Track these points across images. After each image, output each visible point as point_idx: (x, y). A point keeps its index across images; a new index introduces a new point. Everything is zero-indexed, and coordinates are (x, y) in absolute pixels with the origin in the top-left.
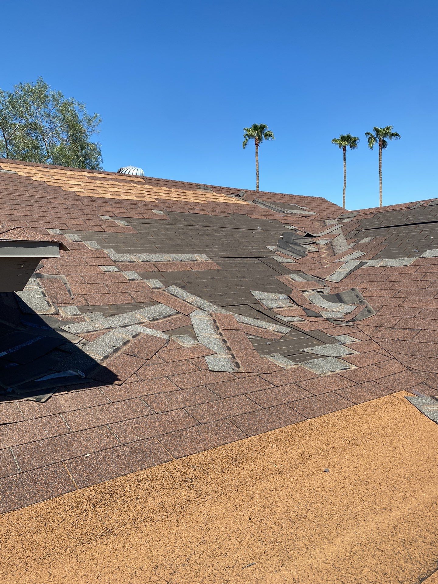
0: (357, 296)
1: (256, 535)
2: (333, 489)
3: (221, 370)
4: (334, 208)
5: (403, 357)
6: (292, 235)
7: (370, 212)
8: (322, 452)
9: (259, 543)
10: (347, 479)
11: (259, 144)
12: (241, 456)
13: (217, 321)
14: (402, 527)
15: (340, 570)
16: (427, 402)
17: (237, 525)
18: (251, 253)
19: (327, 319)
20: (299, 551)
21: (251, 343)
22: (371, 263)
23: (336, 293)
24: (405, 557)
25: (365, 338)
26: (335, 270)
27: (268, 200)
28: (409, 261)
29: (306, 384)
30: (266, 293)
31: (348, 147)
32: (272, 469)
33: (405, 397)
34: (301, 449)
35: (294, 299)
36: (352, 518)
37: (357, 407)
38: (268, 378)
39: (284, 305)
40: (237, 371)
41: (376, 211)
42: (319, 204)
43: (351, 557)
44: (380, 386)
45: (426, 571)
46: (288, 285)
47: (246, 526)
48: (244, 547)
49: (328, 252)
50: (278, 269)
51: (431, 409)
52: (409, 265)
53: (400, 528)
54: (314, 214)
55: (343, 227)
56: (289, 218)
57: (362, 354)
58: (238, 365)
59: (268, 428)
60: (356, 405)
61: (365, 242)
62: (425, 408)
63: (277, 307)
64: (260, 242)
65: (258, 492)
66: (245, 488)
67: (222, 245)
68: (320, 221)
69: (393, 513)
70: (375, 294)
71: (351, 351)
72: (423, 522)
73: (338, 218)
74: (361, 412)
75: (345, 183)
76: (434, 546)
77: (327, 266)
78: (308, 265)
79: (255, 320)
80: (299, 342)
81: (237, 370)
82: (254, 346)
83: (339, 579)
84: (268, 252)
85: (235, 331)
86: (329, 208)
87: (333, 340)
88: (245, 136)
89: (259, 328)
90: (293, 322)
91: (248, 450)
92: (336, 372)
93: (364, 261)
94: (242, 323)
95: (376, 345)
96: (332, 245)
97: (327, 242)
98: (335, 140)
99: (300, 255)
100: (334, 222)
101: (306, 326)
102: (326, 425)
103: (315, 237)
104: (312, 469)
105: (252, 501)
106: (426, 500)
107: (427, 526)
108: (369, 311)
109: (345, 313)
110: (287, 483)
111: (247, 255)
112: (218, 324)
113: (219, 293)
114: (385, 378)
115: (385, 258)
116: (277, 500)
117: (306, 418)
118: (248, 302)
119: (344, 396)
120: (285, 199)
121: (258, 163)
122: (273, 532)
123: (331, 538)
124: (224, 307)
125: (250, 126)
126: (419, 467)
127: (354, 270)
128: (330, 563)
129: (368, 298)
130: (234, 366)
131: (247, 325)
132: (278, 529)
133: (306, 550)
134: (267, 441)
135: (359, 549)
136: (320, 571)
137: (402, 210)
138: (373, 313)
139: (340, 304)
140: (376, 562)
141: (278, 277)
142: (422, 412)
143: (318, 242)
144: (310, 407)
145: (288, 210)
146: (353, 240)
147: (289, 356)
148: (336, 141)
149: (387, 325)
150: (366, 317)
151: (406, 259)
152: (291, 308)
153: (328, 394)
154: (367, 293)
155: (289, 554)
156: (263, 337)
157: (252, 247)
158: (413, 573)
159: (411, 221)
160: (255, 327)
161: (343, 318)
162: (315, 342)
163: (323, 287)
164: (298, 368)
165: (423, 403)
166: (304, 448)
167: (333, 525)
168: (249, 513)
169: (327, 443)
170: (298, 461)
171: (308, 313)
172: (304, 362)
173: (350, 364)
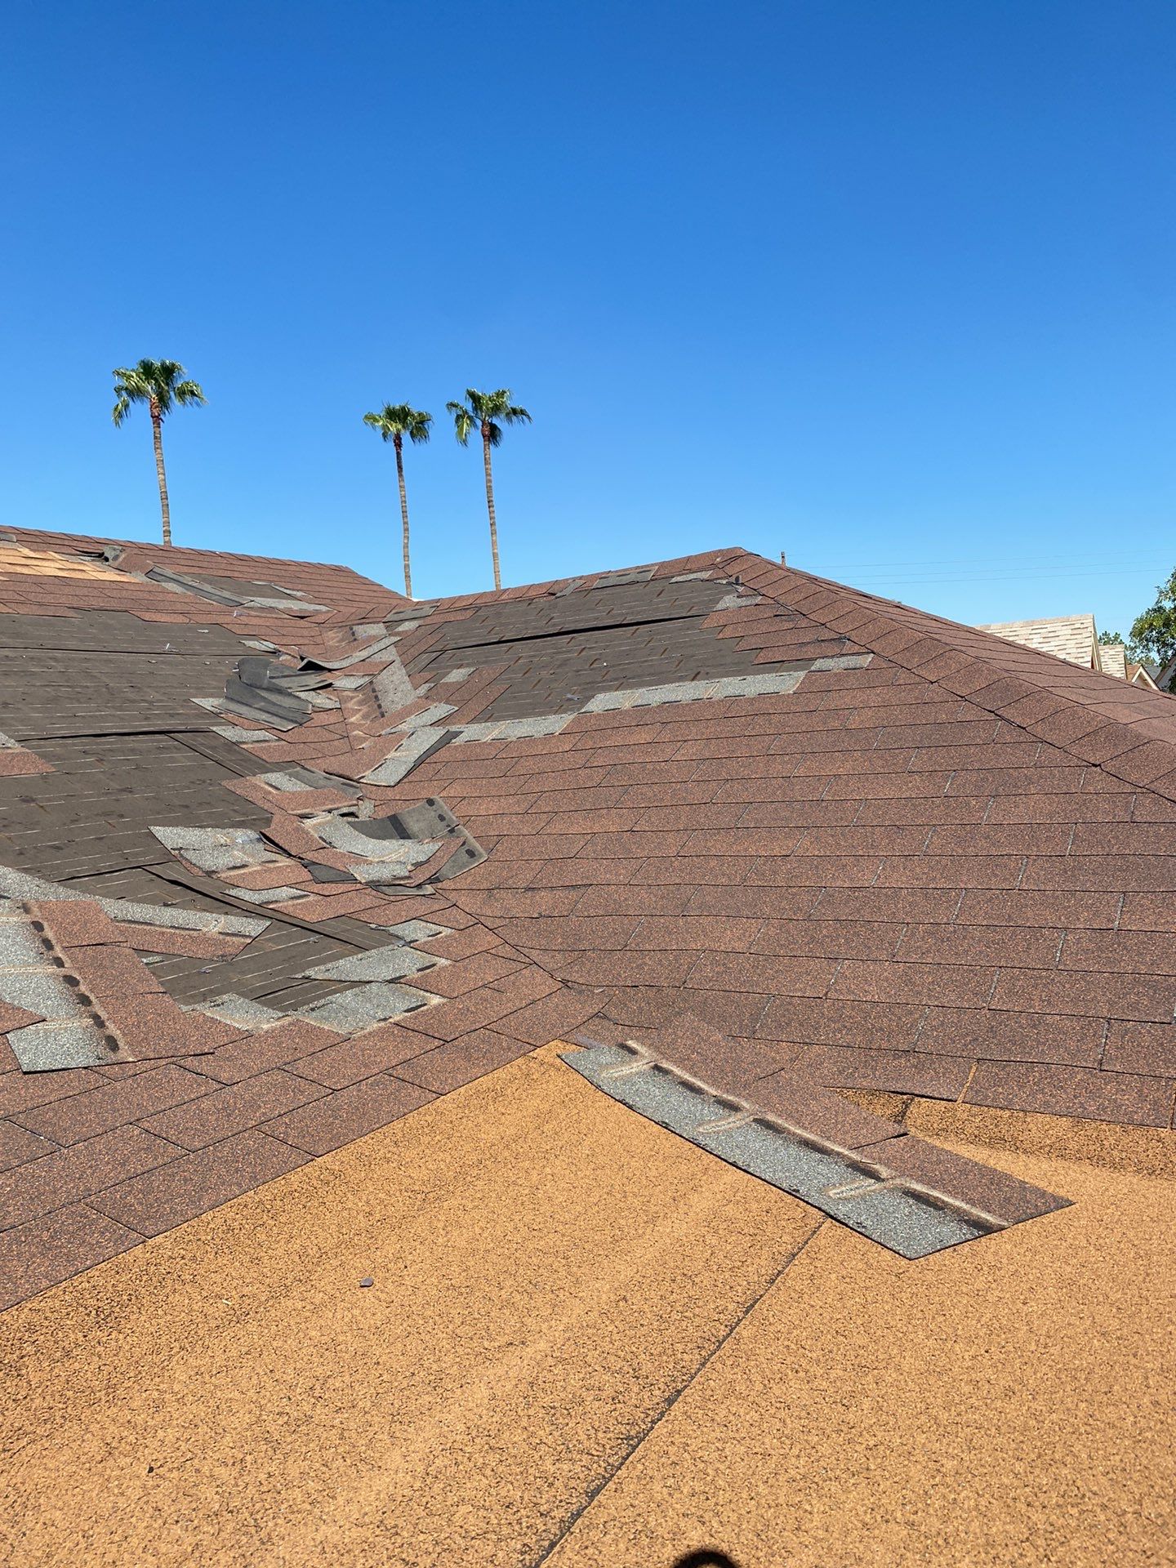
0: (442, 818)
1: (167, 1510)
2: (384, 1326)
3: (60, 1067)
4: (375, 594)
5: (553, 957)
6: (267, 665)
7: (464, 604)
8: (356, 1237)
9: (177, 1530)
10: (419, 1293)
11: (162, 417)
12: (125, 1297)
13: (46, 925)
14: (550, 1377)
15: (399, 1531)
16: (609, 1060)
17: (111, 1498)
18: (146, 719)
19: (367, 883)
20: (291, 1517)
21: (154, 974)
22: (471, 732)
23: (389, 815)
24: (555, 1449)
25: (463, 920)
26: (384, 755)
27: (192, 570)
28: (557, 723)
29: (312, 1063)
30: (197, 831)
31: (406, 437)
32: (217, 1315)
33: (559, 1056)
34: (298, 1241)
35: (277, 841)
36: (429, 1389)
37: (446, 1103)
38: (205, 1065)
39: (251, 860)
40: (110, 1061)
41: (478, 601)
42: (335, 584)
43: (427, 1489)
44: (499, 1038)
45: (601, 1471)
46: (260, 803)
47: (139, 1492)
48: (133, 1553)
49: (365, 709)
50: (231, 761)
51: (616, 1075)
52: (557, 734)
53: (544, 1382)
54: (324, 608)
55: (400, 643)
56: (255, 621)
57: (457, 964)
58: (112, 1044)
59: (205, 1203)
60: (442, 1097)
61: (455, 680)
62: (604, 1075)
63: (231, 866)
64: (172, 687)
65: (176, 1388)
66: (137, 1387)
67: (55, 699)
68: (340, 627)
69: (528, 1349)
70: (484, 808)
71: (428, 959)
72: (598, 1352)
73: (385, 620)
74: (455, 1112)
75: (406, 530)
76: (619, 1402)
77: (363, 745)
78: (312, 745)
79: (166, 909)
80: (294, 954)
81: (112, 1057)
82: (162, 984)
83: (394, 1556)
84: (197, 715)
85: (104, 948)
86: (363, 593)
87: (383, 937)
88: (118, 390)
89: (177, 931)
90: (276, 901)
91: (144, 1278)
92: (391, 1020)
93: (454, 728)
94: (124, 921)
95: (491, 937)
96: (374, 691)
97: (361, 681)
98: (371, 418)
99: (292, 721)
100: (378, 629)
101: (314, 910)
102: (364, 1165)
103: (330, 670)
104: (329, 1288)
105: (159, 1418)
106: (604, 1297)
107: (606, 1358)
108: (471, 854)
109: (412, 865)
110: (261, 1342)
111: (136, 726)
112: (49, 933)
113: (49, 841)
114: (511, 1017)
115: (503, 718)
116: (230, 1396)
117: (310, 1157)
118: (142, 860)
119: (410, 1080)
120: (240, 569)
121: (163, 468)
122: (218, 1486)
123: (378, 1455)
124: (69, 880)
125: (132, 366)
126: (590, 1222)
127: (431, 752)
128: (371, 1523)
129: (467, 820)
130: (102, 1050)
131: (140, 927)
132: (233, 1473)
133: (309, 1507)
134: (203, 1238)
135: (447, 1462)
136: (347, 1552)
137: (537, 600)
138: (481, 855)
139: (402, 841)
140: (487, 1482)
141: (229, 784)
142: (598, 1087)
143: (337, 684)
144: (323, 1124)
145: (251, 598)
146: (427, 675)
147: (265, 997)
148: (376, 420)
149: (514, 883)
150: (466, 867)
151: (552, 718)
152: (271, 865)
153: (369, 1081)
154: (465, 809)
155: (263, 1534)
156: (191, 954)
157: (151, 703)
158: (573, 1483)
159: (558, 625)
160: (164, 930)
161: (409, 877)
162: (337, 948)
163: (355, 802)
164: (290, 1024)
165: (600, 1065)
166: (305, 1237)
167: (383, 1421)
168: (148, 1455)
169: (368, 1210)
170: (290, 1276)
171: (317, 873)
172: (306, 1007)
173: (429, 994)
